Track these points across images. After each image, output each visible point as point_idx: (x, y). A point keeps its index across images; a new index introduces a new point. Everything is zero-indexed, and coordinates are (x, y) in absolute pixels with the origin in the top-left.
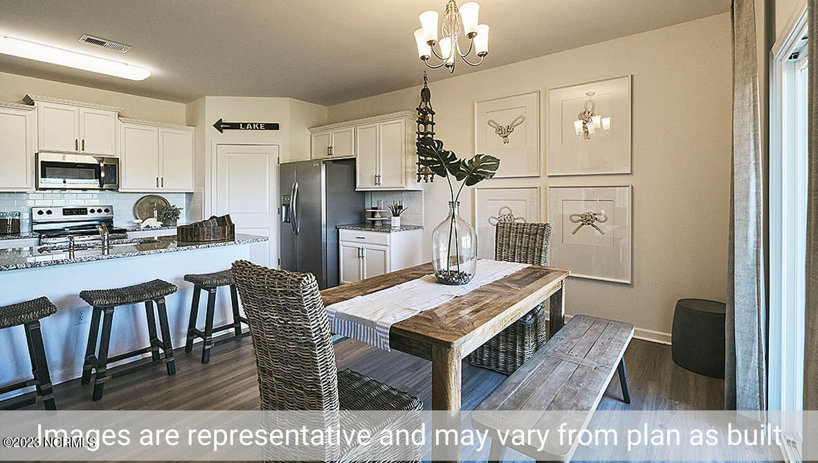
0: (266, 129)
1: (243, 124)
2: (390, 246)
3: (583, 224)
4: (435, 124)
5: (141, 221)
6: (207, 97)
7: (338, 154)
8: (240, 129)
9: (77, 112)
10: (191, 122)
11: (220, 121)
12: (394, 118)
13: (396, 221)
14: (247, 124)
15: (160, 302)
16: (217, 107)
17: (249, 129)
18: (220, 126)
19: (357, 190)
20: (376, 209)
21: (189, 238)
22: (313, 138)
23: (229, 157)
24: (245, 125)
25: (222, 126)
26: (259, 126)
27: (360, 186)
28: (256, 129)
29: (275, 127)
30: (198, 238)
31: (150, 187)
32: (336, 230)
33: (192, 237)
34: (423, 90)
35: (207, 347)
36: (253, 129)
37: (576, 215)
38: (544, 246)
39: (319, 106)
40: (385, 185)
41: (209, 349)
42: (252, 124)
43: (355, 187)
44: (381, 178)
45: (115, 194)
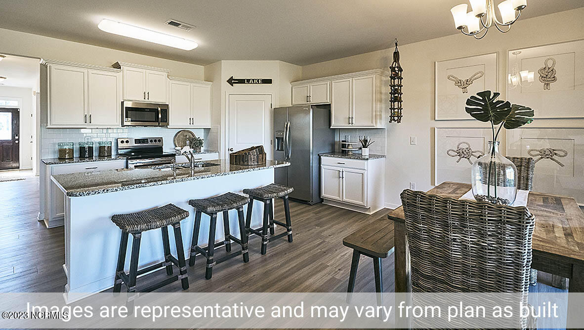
0: (263, 83)
1: (247, 80)
2: (367, 170)
3: (542, 158)
4: (402, 78)
5: (180, 148)
6: (222, 61)
7: (315, 101)
8: (245, 83)
9: (144, 73)
10: (209, 79)
11: (231, 79)
12: (367, 74)
13: (366, 152)
14: (250, 80)
15: (241, 210)
16: (230, 68)
17: (251, 83)
18: (231, 81)
19: (331, 127)
20: (345, 141)
21: (241, 162)
22: (293, 89)
23: (237, 103)
24: (248, 81)
25: (233, 81)
26: (258, 81)
27: (334, 124)
28: (256, 83)
29: (269, 81)
30: (248, 163)
31: (185, 124)
32: (318, 157)
33: (243, 162)
34: (395, 53)
35: (265, 243)
36: (254, 83)
37: (534, 150)
38: (530, 176)
39: (295, 65)
40: (356, 124)
41: (266, 244)
42: (253, 80)
43: (330, 125)
44: (354, 119)
45: (164, 129)
